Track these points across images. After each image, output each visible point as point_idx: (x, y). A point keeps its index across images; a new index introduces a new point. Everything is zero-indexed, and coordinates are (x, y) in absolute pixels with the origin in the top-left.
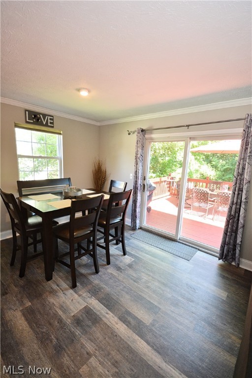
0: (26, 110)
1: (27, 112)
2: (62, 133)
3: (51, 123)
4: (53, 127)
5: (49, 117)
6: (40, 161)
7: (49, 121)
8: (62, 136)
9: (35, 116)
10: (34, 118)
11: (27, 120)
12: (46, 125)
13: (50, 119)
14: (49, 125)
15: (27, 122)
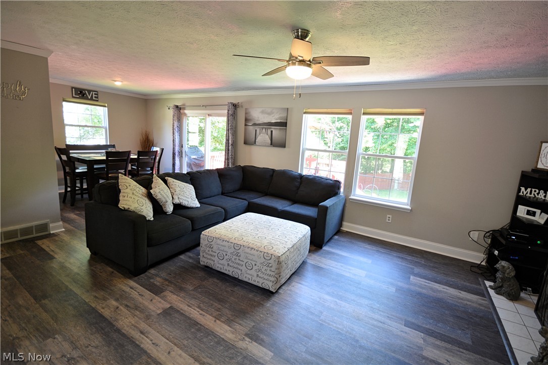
0: (72, 88)
1: (74, 89)
2: (106, 105)
3: (95, 97)
4: (97, 101)
5: (94, 93)
6: (86, 130)
7: (94, 96)
8: (107, 108)
9: (81, 92)
10: (79, 94)
11: (74, 96)
12: (91, 99)
13: (95, 94)
14: (94, 99)
15: (73, 97)
